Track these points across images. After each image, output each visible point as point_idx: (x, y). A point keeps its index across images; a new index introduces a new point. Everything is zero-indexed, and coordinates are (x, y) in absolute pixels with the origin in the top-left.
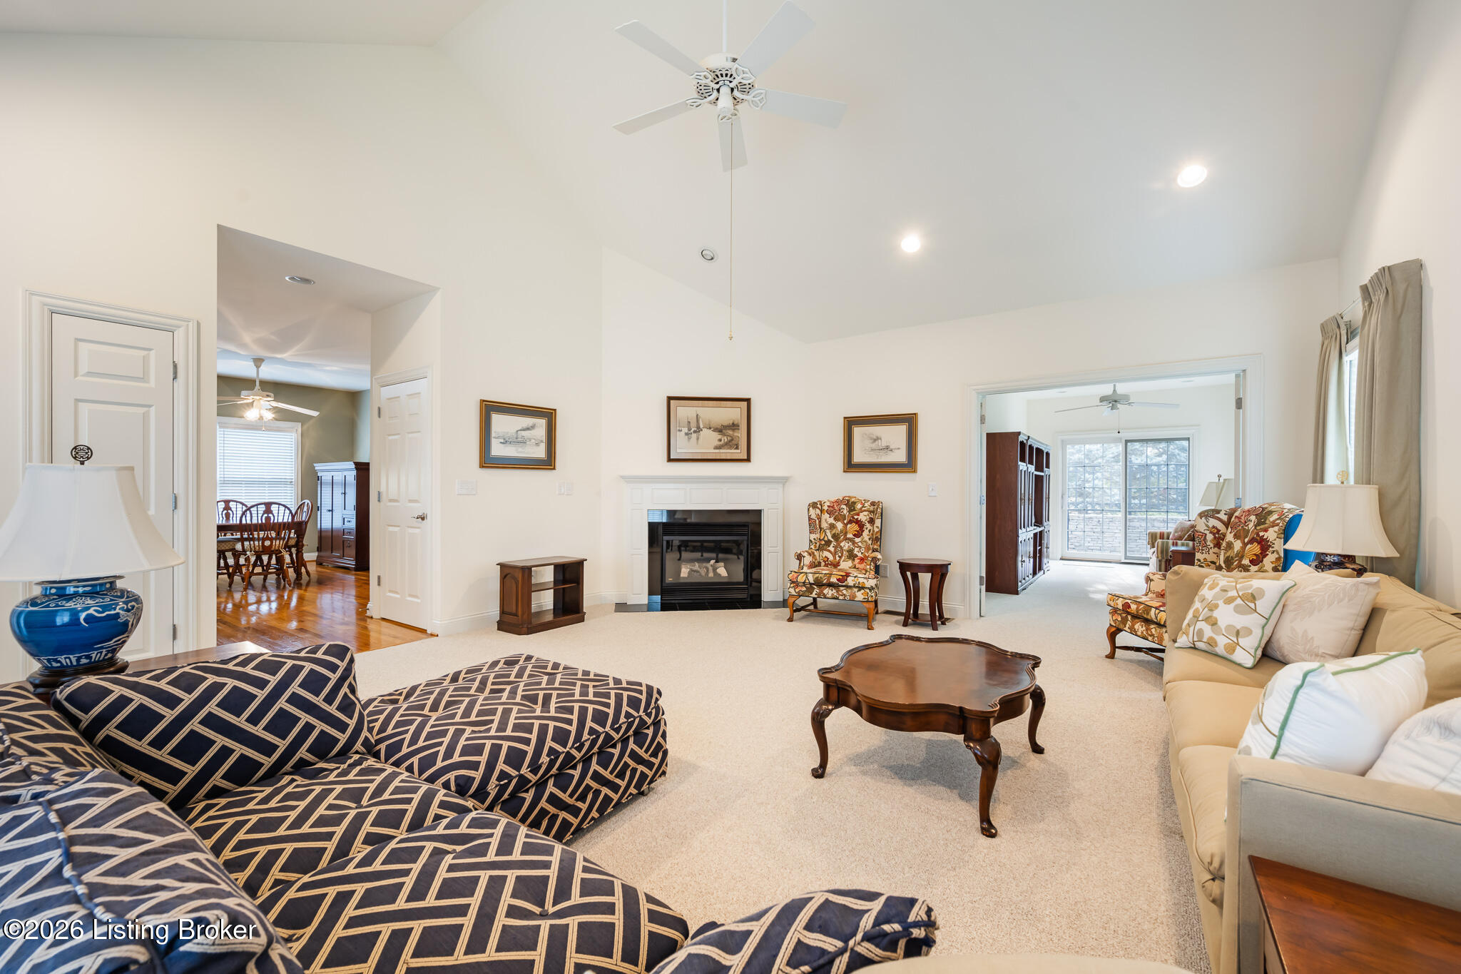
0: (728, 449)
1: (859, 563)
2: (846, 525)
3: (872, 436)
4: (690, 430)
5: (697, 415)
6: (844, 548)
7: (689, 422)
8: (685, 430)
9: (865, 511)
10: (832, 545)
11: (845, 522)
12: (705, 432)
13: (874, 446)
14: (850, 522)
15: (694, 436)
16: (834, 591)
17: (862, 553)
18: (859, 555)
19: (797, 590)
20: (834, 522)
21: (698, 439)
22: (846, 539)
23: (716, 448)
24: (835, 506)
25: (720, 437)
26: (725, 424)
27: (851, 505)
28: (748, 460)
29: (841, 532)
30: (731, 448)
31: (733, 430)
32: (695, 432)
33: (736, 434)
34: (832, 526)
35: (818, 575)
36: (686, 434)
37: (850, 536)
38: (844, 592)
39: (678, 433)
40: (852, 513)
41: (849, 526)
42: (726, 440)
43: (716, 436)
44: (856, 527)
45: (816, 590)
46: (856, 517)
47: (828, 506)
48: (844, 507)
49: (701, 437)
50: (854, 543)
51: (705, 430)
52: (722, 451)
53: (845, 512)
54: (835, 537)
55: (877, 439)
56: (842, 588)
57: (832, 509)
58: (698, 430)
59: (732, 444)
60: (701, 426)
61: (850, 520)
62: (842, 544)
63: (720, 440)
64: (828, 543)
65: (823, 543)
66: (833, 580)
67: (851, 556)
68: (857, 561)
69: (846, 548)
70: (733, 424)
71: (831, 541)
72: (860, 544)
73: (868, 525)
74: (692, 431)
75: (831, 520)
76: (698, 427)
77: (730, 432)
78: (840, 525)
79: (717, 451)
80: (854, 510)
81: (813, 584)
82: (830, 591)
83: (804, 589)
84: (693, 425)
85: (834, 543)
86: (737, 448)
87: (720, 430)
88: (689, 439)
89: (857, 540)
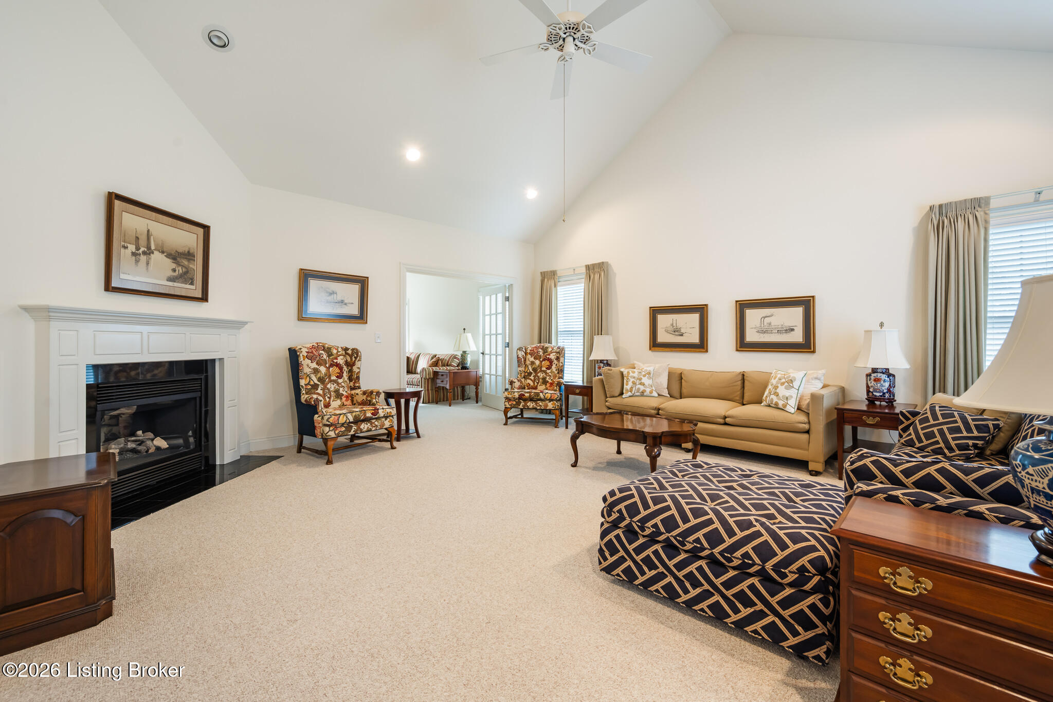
0: (182, 283)
1: (346, 401)
2: (328, 368)
3: (327, 290)
4: (138, 248)
5: (148, 231)
6: (331, 389)
7: (137, 238)
8: (132, 248)
9: (340, 355)
10: (320, 388)
11: (327, 365)
12: (157, 256)
13: (330, 298)
14: (331, 365)
15: (143, 258)
16: (369, 424)
17: (346, 392)
18: (344, 393)
19: (337, 432)
20: (317, 366)
21: (148, 264)
22: (331, 381)
23: (170, 279)
24: (314, 352)
25: (174, 266)
26: (180, 251)
27: (328, 350)
28: (204, 298)
29: (326, 375)
30: (185, 282)
31: (189, 260)
32: (144, 253)
33: (191, 266)
34: (316, 371)
35: (354, 414)
36: (133, 254)
37: (334, 378)
38: (376, 423)
39: (123, 250)
40: (331, 358)
41: (331, 369)
42: (181, 271)
43: (169, 264)
44: (337, 370)
45: (354, 428)
46: (335, 361)
47: (307, 352)
48: (322, 352)
49: (152, 262)
50: (338, 384)
51: (156, 252)
52: (176, 284)
53: (325, 357)
54: (321, 380)
55: (333, 293)
56: (373, 421)
57: (312, 355)
58: (148, 252)
59: (186, 277)
60: (153, 247)
61: (331, 364)
62: (329, 386)
63: (174, 270)
64: (315, 386)
65: (310, 387)
66: (369, 415)
67: (339, 396)
68: (344, 399)
69: (332, 389)
70: (189, 252)
71: (318, 385)
72: (343, 384)
73: (345, 368)
74: (141, 251)
75: (314, 365)
76: (149, 248)
77: (185, 262)
78: (323, 369)
79: (170, 284)
80: (332, 355)
81: (352, 423)
82: (366, 425)
83: (343, 429)
84: (143, 242)
85: (321, 386)
86: (192, 284)
87: (175, 256)
88: (137, 261)
89: (340, 381)
